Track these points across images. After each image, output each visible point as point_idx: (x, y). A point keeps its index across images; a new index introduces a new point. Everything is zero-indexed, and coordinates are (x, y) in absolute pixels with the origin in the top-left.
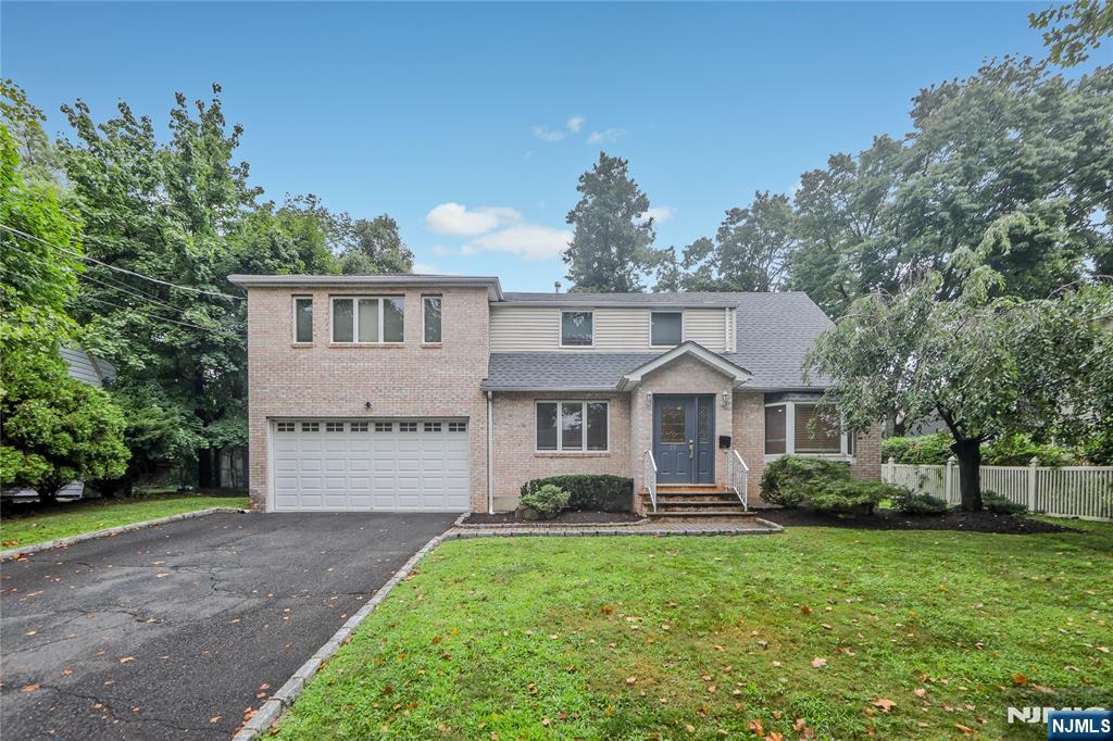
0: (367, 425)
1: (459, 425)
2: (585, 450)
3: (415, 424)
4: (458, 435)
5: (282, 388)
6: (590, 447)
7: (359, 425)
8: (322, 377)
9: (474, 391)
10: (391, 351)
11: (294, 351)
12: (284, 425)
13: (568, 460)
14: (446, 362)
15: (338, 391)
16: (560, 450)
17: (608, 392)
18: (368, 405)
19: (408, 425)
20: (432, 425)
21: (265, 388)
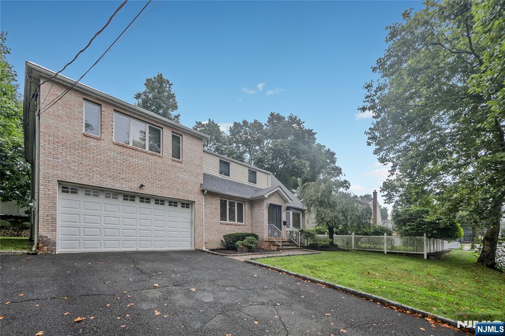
0: (134, 197)
1: (187, 204)
2: (236, 222)
3: (163, 201)
4: (185, 210)
5: (74, 162)
6: (238, 221)
7: (129, 196)
8: (108, 162)
9: (197, 189)
10: (155, 157)
11: (85, 138)
12: (67, 187)
13: (232, 226)
14: (184, 171)
15: (120, 173)
16: (228, 221)
17: (245, 199)
18: (142, 186)
19: (160, 201)
20: (173, 203)
21: (57, 158)
